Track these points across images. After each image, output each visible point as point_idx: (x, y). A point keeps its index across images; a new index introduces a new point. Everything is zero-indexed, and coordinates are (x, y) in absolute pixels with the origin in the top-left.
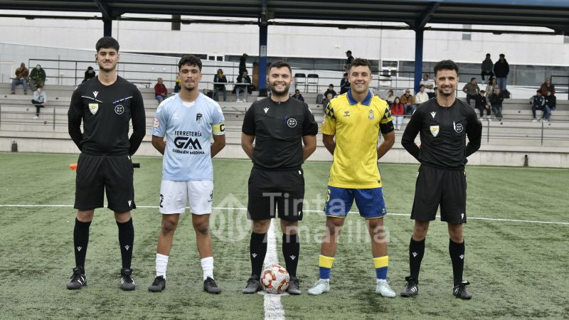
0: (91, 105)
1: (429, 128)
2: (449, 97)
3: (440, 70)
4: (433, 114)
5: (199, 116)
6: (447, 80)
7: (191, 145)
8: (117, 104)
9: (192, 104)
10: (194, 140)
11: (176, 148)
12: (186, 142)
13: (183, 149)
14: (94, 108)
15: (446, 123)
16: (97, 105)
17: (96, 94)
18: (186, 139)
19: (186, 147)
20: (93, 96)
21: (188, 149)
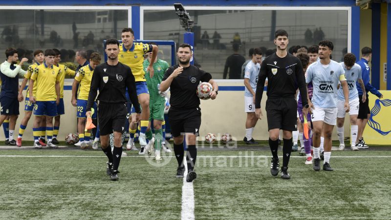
0: (273, 70)
1: (102, 78)
2: (114, 60)
3: (108, 44)
4: (105, 70)
5: (332, 72)
6: (112, 50)
7: (328, 88)
8: (288, 68)
9: (328, 66)
10: (329, 85)
11: (320, 90)
12: (326, 86)
13: (324, 91)
14: (274, 71)
15: (112, 75)
16: (276, 69)
17: (275, 63)
18: (326, 85)
19: (326, 90)
20: (274, 64)
21: (327, 91)
